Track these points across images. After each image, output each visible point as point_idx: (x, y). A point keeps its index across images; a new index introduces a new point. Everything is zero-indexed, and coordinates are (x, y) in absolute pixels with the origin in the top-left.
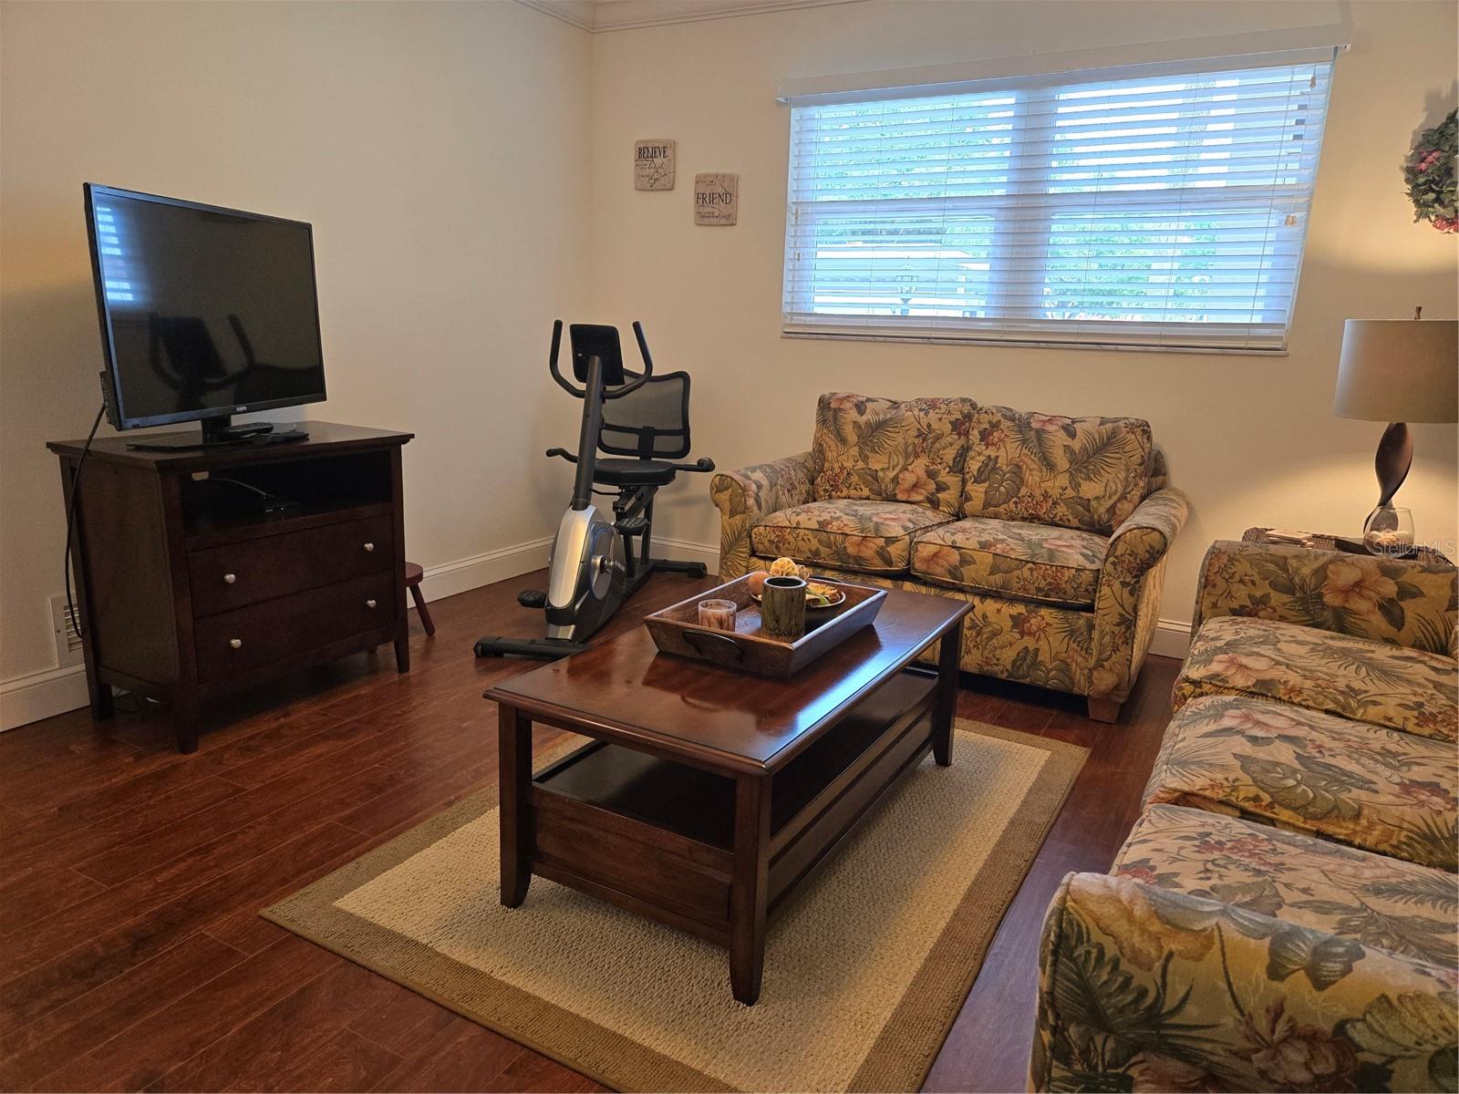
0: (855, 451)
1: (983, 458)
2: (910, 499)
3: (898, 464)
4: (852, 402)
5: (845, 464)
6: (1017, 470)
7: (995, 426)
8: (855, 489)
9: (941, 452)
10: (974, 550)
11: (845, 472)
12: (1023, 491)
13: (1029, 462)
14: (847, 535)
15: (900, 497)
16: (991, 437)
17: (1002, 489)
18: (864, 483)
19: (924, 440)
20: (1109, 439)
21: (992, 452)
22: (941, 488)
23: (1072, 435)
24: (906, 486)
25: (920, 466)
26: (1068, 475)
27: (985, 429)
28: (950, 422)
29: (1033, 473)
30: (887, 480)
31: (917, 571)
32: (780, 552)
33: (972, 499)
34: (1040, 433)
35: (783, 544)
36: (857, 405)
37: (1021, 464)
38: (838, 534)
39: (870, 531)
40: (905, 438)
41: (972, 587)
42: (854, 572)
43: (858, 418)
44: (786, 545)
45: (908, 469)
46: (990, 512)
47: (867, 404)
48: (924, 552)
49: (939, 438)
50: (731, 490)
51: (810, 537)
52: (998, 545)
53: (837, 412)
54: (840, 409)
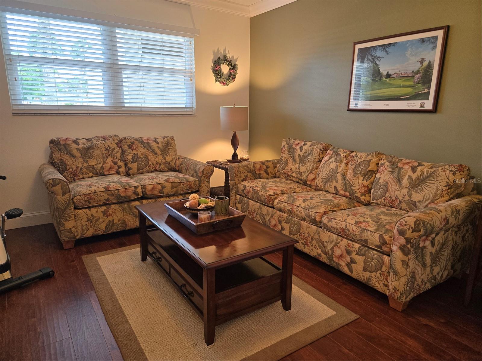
0: (81, 160)
1: (132, 155)
2: (110, 173)
3: (101, 162)
4: (71, 140)
5: (78, 166)
6: (146, 156)
7: (133, 143)
8: (85, 174)
9: (116, 155)
10: (164, 183)
11: (79, 168)
12: (150, 163)
13: (149, 153)
14: (119, 189)
15: (106, 173)
16: (133, 147)
17: (143, 163)
18: (89, 171)
19: (109, 151)
20: (168, 143)
21: (134, 152)
22: (119, 167)
23: (158, 143)
24: (107, 169)
25: (109, 160)
26: (161, 155)
27: (130, 145)
28: (115, 144)
29: (151, 156)
30: (99, 168)
31: (147, 195)
32: (90, 204)
33: (132, 169)
34: (148, 143)
35: (92, 200)
36: (74, 142)
37: (146, 154)
38: (114, 190)
39: (126, 186)
40: (101, 152)
41: (166, 195)
42: (123, 202)
43: (77, 146)
44: (93, 200)
45: (105, 163)
46: (140, 172)
47: (78, 141)
48: (148, 188)
49: (113, 150)
50: (61, 184)
51: (103, 194)
52: (170, 180)
53: (65, 145)
54: (66, 144)
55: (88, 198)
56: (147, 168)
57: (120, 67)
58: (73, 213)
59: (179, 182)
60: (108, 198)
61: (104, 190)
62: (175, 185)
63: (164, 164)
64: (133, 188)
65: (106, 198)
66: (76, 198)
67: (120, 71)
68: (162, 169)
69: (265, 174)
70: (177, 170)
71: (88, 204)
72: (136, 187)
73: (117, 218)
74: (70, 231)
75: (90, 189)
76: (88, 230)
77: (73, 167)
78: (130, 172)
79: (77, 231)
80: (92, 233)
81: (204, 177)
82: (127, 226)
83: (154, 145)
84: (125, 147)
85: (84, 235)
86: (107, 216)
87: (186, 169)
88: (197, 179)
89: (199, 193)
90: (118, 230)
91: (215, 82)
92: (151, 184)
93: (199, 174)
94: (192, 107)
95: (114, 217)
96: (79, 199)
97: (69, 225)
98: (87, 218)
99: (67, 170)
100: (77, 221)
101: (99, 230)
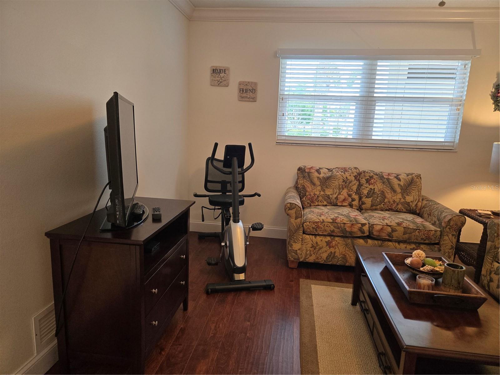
0: (319, 188)
1: (369, 189)
2: (342, 205)
3: (337, 192)
4: (314, 169)
5: (316, 193)
6: (383, 193)
7: (371, 177)
8: (321, 202)
9: (352, 187)
10: (396, 226)
11: (316, 196)
12: (386, 200)
13: (387, 190)
14: (345, 223)
15: (339, 204)
16: (370, 182)
17: (378, 200)
18: (324, 200)
19: (345, 183)
20: (412, 181)
21: (371, 187)
22: (353, 200)
23: (400, 180)
24: (341, 200)
25: (345, 192)
26: (401, 194)
27: (368, 179)
28: (354, 176)
29: (389, 194)
30: (333, 198)
31: (374, 235)
32: (317, 232)
33: (366, 204)
34: (388, 179)
35: (319, 229)
36: (316, 171)
37: (384, 191)
38: (341, 223)
39: (354, 221)
40: (338, 183)
41: (396, 240)
42: (347, 237)
43: (318, 175)
44: (320, 229)
45: (340, 194)
46: (373, 208)
47: (320, 170)
48: (376, 228)
49: (351, 182)
50: (296, 209)
51: (330, 225)
52: (404, 224)
53: (309, 173)
54: (310, 172)
55: (316, 226)
56: (382, 205)
58: (301, 237)
59: (415, 228)
60: (334, 230)
61: (332, 221)
62: (409, 231)
63: (402, 204)
64: (360, 225)
65: (332, 230)
66: (305, 223)
67: (374, 103)
68: (399, 209)
70: (417, 213)
71: (315, 231)
72: (363, 225)
73: (338, 251)
74: (296, 252)
75: (320, 218)
76: (311, 255)
77: (312, 194)
78: (363, 206)
79: (301, 254)
80: (314, 259)
81: (449, 228)
82: (347, 261)
83: (395, 182)
84: (363, 181)
85: (307, 260)
86: (330, 247)
87: (428, 214)
88: (439, 230)
89: (438, 246)
90: (338, 264)
91: (494, 111)
92: (380, 225)
93: (443, 224)
94: (453, 141)
95: (336, 250)
96: (308, 225)
97: (296, 246)
98: (312, 244)
99: (306, 196)
100: (303, 245)
101: (321, 259)
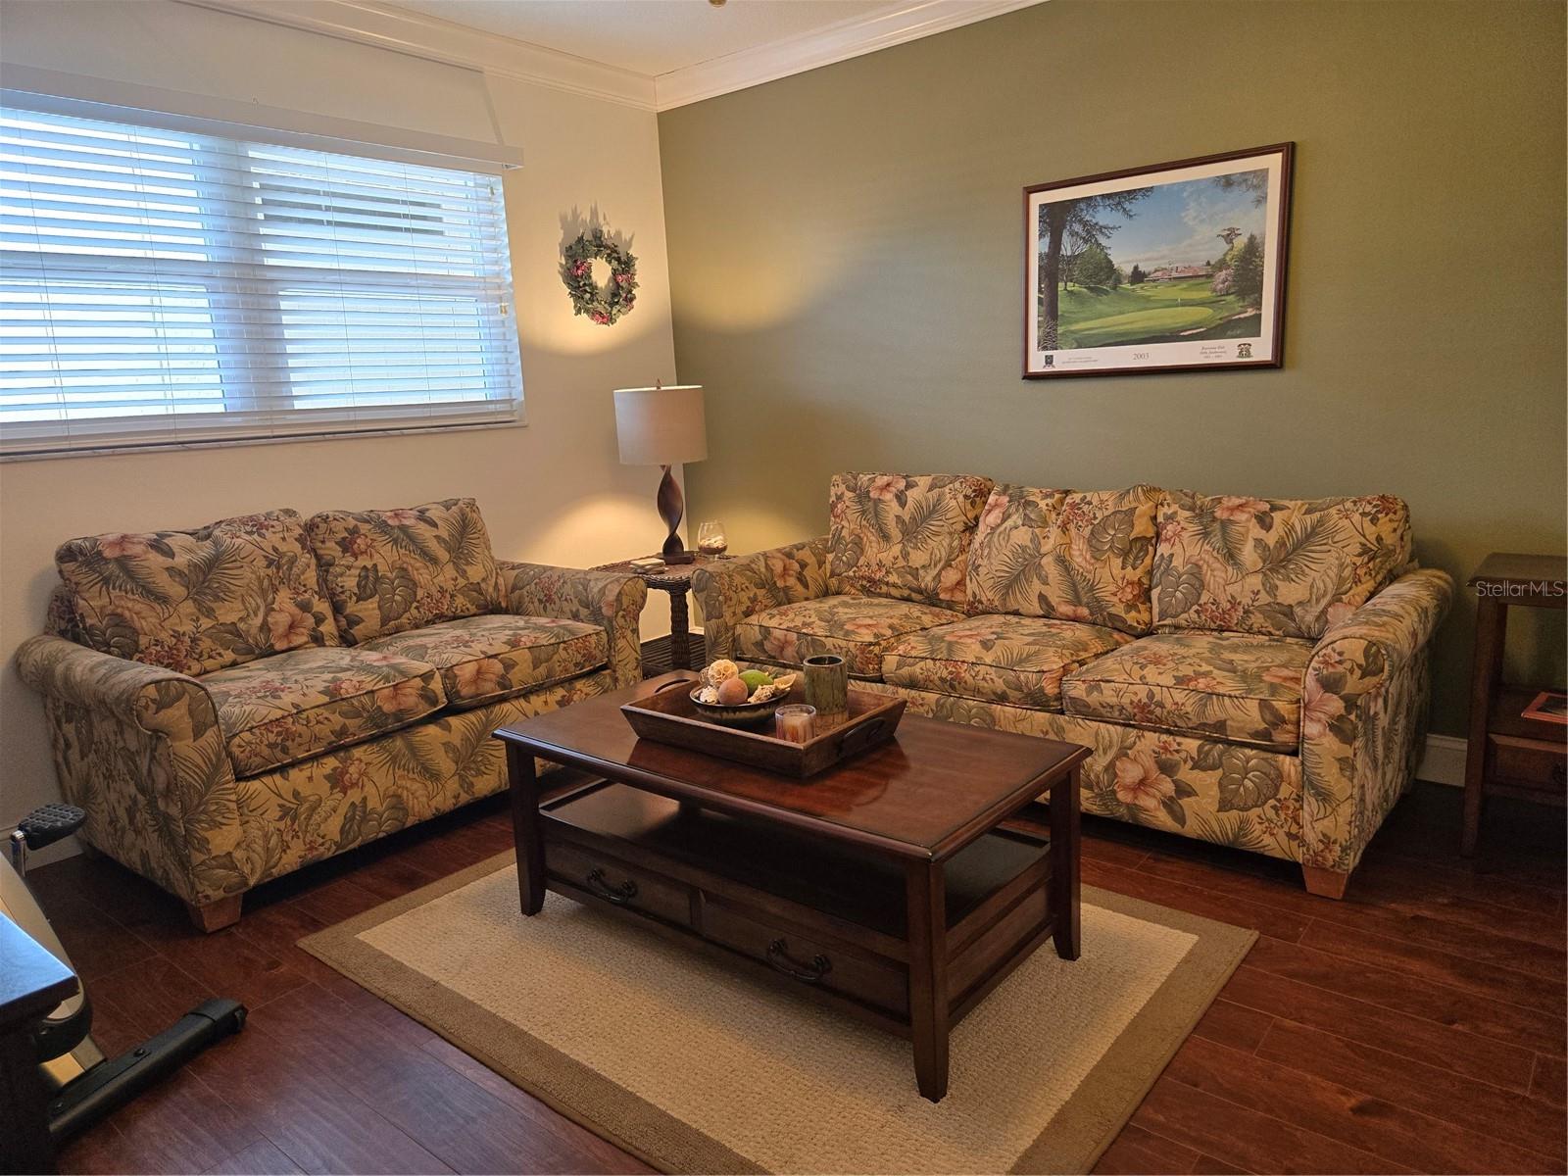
0: (188, 607)
1: (357, 572)
2: (292, 645)
3: (259, 608)
4: (141, 543)
5: (181, 630)
6: (404, 573)
7: (354, 532)
8: (210, 657)
9: (302, 577)
10: (508, 651)
11: (187, 639)
12: (420, 593)
13: (412, 561)
14: (372, 692)
15: (278, 646)
16: (356, 546)
17: (397, 598)
18: (221, 646)
19: (278, 568)
20: (463, 521)
21: (363, 561)
22: (319, 620)
23: (433, 524)
24: (281, 629)
25: (284, 599)
26: (451, 564)
27: (344, 539)
28: (296, 539)
29: (420, 571)
30: (254, 631)
31: (463, 698)
32: (287, 754)
33: (363, 621)
34: (403, 528)
35: (293, 740)
36: (152, 546)
37: (405, 566)
38: (360, 695)
39: (395, 676)
40: (253, 572)
41: (519, 690)
42: (385, 735)
43: (169, 562)
44: (298, 740)
45: (273, 610)
46: (390, 628)
47: (165, 541)
48: (463, 675)
49: (293, 561)
50: (186, 699)
51: (326, 714)
52: (523, 639)
53: (123, 562)
54: (125, 556)
55: (279, 734)
56: (414, 611)
57: (271, 275)
58: (233, 797)
59: (552, 641)
60: (344, 726)
61: (327, 699)
62: (543, 656)
63: (463, 591)
64: (418, 683)
65: (337, 728)
66: (237, 740)
67: (269, 288)
68: (459, 611)
69: (800, 588)
70: (502, 608)
71: (279, 755)
72: (427, 677)
73: (374, 790)
74: (228, 861)
75: (277, 702)
76: (285, 848)
77: (164, 636)
78: (357, 631)
79: (248, 859)
80: (300, 857)
81: (623, 617)
82: (405, 810)
83: (424, 531)
84: (329, 549)
85: (273, 870)
86: (344, 791)
87: (540, 601)
88: (602, 628)
89: (608, 671)
90: (381, 835)
91: (576, 315)
92: (470, 661)
93: (604, 610)
94: (508, 398)
95: (366, 789)
96: (249, 743)
97: (223, 839)
98: (280, 806)
99: (142, 652)
100: (247, 822)
101: (322, 844)
